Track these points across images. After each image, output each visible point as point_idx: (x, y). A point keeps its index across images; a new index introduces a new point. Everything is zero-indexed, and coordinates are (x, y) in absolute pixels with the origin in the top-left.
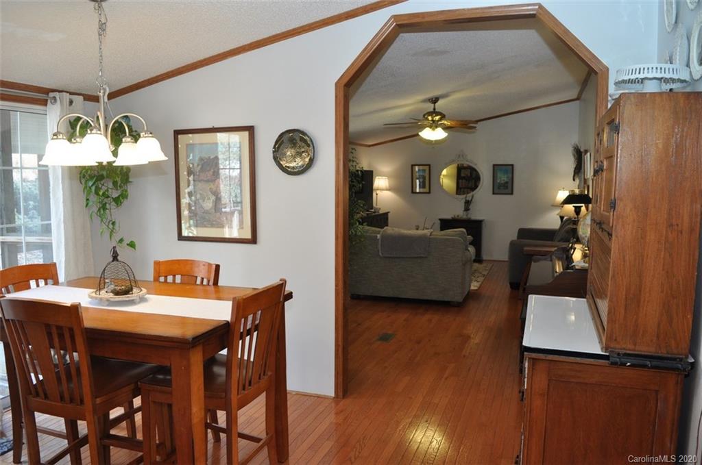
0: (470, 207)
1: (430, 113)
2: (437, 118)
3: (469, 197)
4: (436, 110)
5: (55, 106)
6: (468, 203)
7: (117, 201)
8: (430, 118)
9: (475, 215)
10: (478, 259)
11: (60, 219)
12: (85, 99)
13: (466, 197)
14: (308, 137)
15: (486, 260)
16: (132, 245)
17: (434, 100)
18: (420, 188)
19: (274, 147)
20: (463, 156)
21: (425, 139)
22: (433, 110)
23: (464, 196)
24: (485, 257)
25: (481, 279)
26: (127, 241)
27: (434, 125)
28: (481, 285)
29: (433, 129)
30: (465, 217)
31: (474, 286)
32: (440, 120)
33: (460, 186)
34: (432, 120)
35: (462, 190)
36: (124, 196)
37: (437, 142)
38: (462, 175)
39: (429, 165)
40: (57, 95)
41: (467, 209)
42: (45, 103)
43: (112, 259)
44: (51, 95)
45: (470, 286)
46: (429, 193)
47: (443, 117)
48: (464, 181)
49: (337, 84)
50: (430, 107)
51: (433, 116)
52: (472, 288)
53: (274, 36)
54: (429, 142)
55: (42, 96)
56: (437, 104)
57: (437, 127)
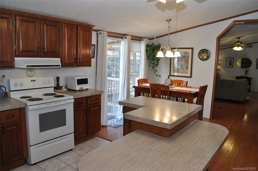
0: (248, 73)
1: (237, 42)
2: (239, 44)
3: (247, 69)
4: (239, 41)
5: (143, 41)
6: (246, 72)
7: (157, 65)
8: (237, 44)
9: (249, 75)
10: (249, 91)
11: (142, 69)
12: (149, 40)
13: (246, 70)
14: (209, 52)
15: (252, 92)
16: (160, 76)
17: (239, 38)
18: (228, 65)
19: (199, 53)
20: (246, 55)
21: (235, 50)
22: (238, 41)
23: (245, 69)
24: (251, 90)
25: (250, 97)
26: (158, 75)
27: (238, 46)
28: (250, 98)
29: (238, 47)
30: (245, 76)
31: (248, 98)
32: (240, 44)
33: (243, 65)
34: (238, 44)
35: (243, 67)
36: (158, 64)
37: (239, 51)
38: (244, 61)
39: (233, 58)
40: (144, 39)
41: (246, 73)
42: (141, 41)
43: (168, 78)
44: (142, 39)
45: (247, 98)
46: (233, 67)
47: (241, 43)
48: (244, 64)
49: (217, 38)
50: (237, 40)
51: (238, 43)
52: (247, 99)
53: (200, 25)
54: (236, 51)
55: (140, 39)
56: (240, 39)
57: (239, 46)
